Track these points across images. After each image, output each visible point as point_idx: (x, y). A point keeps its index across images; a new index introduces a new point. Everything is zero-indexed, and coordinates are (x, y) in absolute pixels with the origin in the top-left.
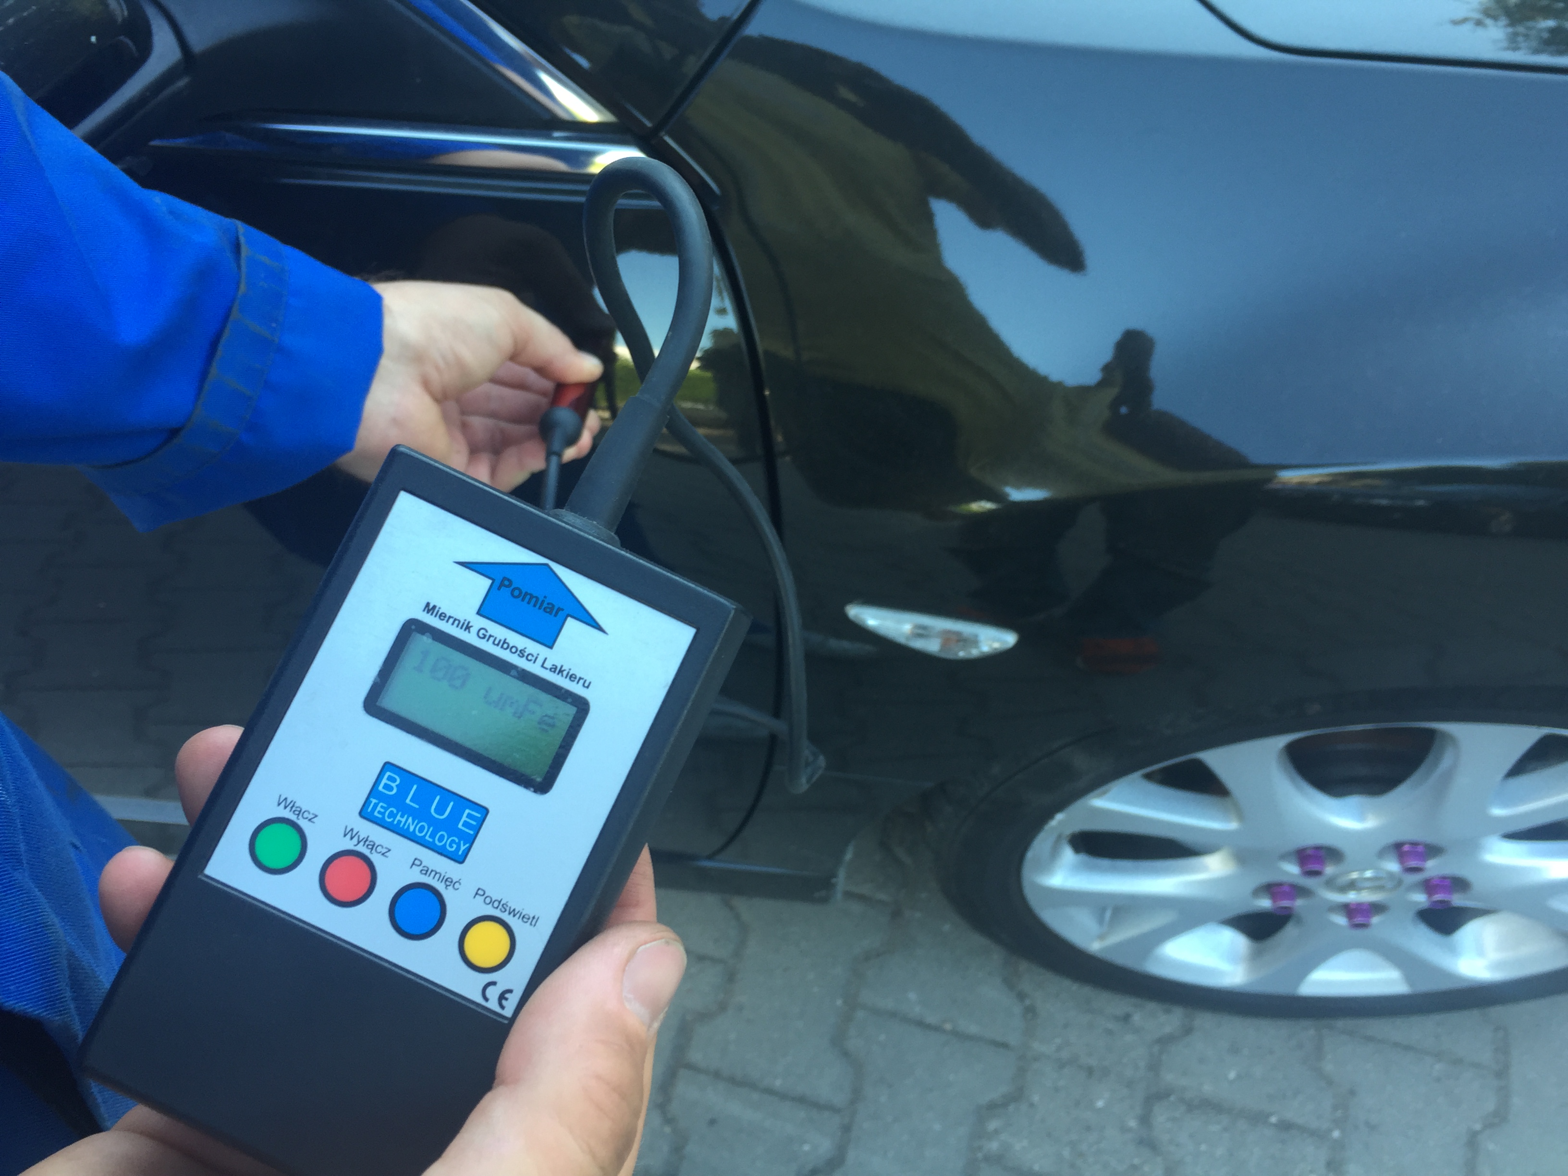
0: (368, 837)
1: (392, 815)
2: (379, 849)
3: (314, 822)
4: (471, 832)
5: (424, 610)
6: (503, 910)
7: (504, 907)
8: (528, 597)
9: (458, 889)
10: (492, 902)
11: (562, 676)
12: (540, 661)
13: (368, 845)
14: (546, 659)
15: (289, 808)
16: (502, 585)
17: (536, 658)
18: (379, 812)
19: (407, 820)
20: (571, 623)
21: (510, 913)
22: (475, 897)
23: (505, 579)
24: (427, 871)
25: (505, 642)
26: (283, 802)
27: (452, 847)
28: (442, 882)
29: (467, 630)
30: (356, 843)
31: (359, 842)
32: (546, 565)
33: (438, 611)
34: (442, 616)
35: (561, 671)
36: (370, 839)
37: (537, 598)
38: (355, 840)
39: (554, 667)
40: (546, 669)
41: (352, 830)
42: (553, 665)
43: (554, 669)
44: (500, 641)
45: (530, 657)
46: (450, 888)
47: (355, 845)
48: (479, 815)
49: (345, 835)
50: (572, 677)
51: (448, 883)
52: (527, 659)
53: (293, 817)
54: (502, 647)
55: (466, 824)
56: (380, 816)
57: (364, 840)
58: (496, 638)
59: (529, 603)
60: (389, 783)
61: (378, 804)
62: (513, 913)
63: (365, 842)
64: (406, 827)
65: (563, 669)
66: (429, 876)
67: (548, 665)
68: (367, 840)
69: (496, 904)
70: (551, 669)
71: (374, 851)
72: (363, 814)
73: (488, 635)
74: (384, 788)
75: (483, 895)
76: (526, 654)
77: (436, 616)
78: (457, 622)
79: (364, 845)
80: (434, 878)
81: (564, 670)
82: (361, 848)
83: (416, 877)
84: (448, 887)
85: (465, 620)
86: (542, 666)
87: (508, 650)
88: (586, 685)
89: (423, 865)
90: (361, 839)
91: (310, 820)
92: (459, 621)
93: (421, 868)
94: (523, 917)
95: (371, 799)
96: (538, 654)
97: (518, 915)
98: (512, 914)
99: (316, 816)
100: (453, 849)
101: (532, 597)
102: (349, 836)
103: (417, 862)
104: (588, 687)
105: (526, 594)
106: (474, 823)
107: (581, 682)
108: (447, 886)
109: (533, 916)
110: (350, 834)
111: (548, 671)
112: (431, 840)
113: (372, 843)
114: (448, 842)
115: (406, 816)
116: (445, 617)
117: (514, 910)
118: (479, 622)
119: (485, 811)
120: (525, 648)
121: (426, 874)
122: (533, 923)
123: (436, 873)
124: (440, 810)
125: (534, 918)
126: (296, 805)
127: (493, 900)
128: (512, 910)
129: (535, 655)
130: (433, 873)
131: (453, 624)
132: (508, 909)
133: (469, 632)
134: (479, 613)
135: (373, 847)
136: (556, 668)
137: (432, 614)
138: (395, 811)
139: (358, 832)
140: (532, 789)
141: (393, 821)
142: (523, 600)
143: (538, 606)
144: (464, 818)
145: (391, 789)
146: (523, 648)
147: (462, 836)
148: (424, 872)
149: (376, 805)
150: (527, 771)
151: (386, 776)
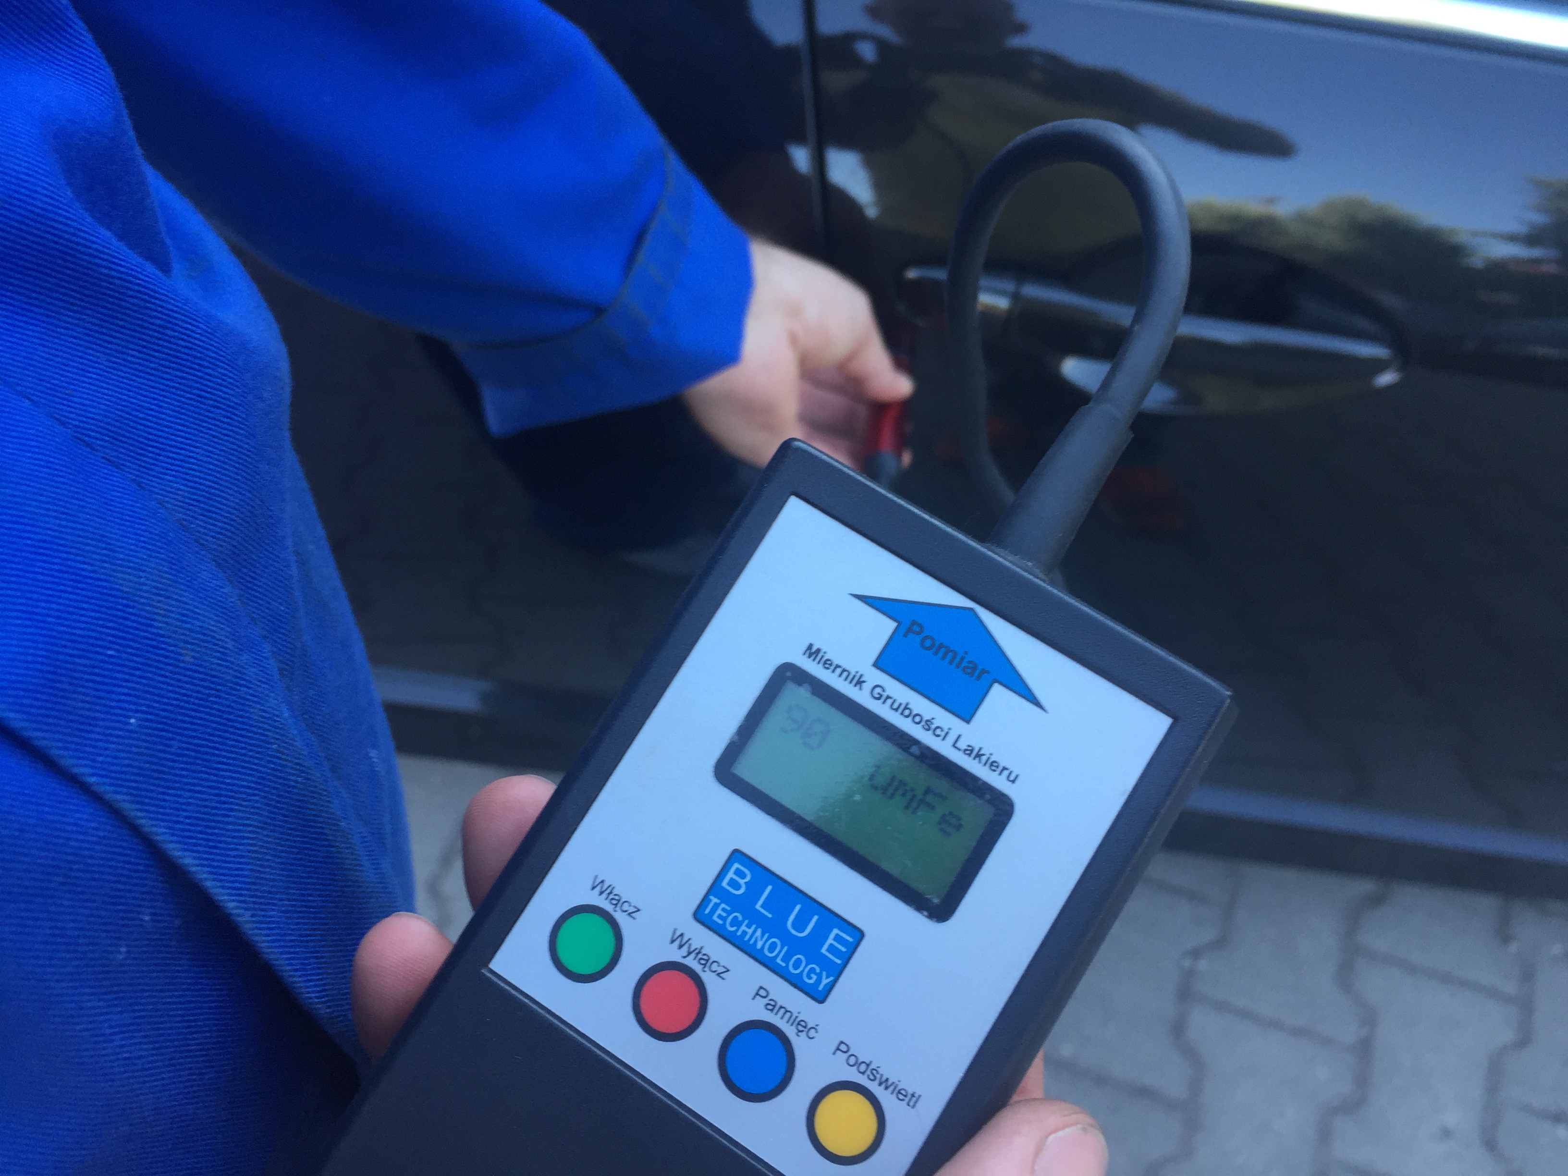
0: (702, 948)
1: (736, 923)
2: (715, 967)
3: (634, 918)
4: (839, 961)
5: (804, 654)
6: (872, 1077)
7: (873, 1074)
8: (943, 650)
9: (813, 1038)
10: (858, 1064)
12: (951, 739)
13: (701, 959)
14: (959, 736)
15: (604, 895)
16: (909, 630)
17: (947, 733)
18: (720, 916)
19: (754, 932)
20: (997, 689)
21: (880, 1084)
22: (834, 1053)
23: (914, 623)
24: (774, 1006)
25: (906, 707)
26: (598, 885)
27: (810, 978)
28: (792, 1024)
29: (858, 686)
30: (685, 954)
32: (971, 610)
33: (823, 657)
34: (827, 664)
35: (979, 756)
36: (704, 951)
37: (955, 654)
38: (685, 949)
39: (970, 748)
40: (959, 750)
41: (682, 935)
42: (969, 746)
43: (969, 751)
44: (900, 704)
45: (938, 732)
46: (803, 1035)
47: (684, 957)
48: (850, 939)
49: (673, 941)
50: (993, 765)
51: (801, 1028)
52: (934, 734)
53: (609, 908)
54: (902, 714)
55: (832, 949)
56: (720, 922)
57: (697, 951)
58: (895, 701)
59: (944, 658)
60: (737, 878)
61: (719, 904)
62: (885, 1083)
63: (698, 954)
64: (752, 942)
65: (981, 752)
66: (776, 1014)
67: (962, 744)
68: (700, 952)
69: (863, 1068)
70: (966, 750)
71: (706, 969)
72: (700, 916)
73: (885, 694)
74: (729, 884)
75: (847, 1052)
76: (933, 727)
77: (819, 663)
78: (845, 674)
79: (695, 959)
80: (782, 1018)
81: (983, 755)
82: (691, 962)
83: (758, 1012)
84: (800, 1034)
85: (857, 672)
86: (954, 746)
87: (910, 719)
88: (1012, 778)
89: (770, 997)
90: (692, 949)
91: (629, 914)
92: (849, 673)
93: (766, 1001)
94: (899, 1092)
95: (711, 897)
96: (950, 729)
97: (891, 1088)
98: (883, 1086)
99: (638, 910)
100: (811, 982)
101: (948, 651)
102: (677, 943)
103: (762, 993)
104: (1013, 781)
105: (941, 646)
106: (844, 949)
107: (1006, 773)
108: (799, 1031)
109: (912, 1093)
110: (679, 940)
111: (961, 753)
112: (784, 965)
113: (706, 958)
114: (805, 969)
115: (754, 926)
116: (831, 665)
117: (887, 1080)
118: (875, 677)
119: (859, 934)
120: (933, 718)
121: (772, 1010)
122: (912, 1104)
123: (787, 1011)
124: (800, 924)
125: (913, 1095)
126: (615, 892)
127: (859, 1062)
128: (884, 1078)
129: (946, 730)
130: (782, 1011)
131: (840, 675)
132: (878, 1076)
133: (861, 689)
134: (877, 665)
135: (706, 962)
136: (972, 751)
137: (814, 660)
138: (740, 918)
139: (689, 939)
140: (926, 913)
141: (737, 930)
142: (936, 653)
143: (955, 664)
144: (830, 941)
145: (737, 886)
146: (928, 718)
147: (825, 964)
148: (770, 1007)
149: (716, 906)
150: (919, 886)
151: (733, 869)
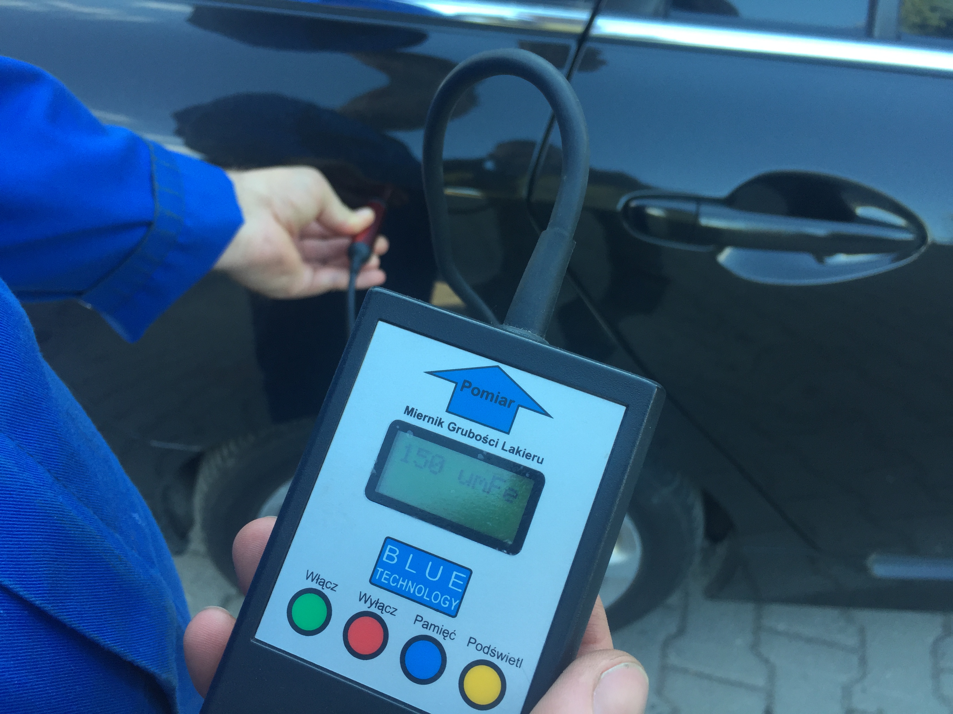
0: (378, 599)
1: (395, 581)
2: (388, 609)
3: (336, 591)
4: (460, 591)
5: (405, 413)
6: (492, 655)
7: (493, 652)
8: (486, 394)
9: (454, 639)
10: (482, 649)
11: (520, 455)
12: (500, 445)
13: (379, 606)
14: (505, 442)
15: (315, 581)
17: (497, 442)
18: (385, 579)
19: (408, 583)
20: (522, 411)
21: (498, 658)
22: (468, 645)
23: (465, 381)
24: (427, 625)
25: (470, 432)
26: (310, 576)
27: (446, 604)
28: (440, 634)
29: (440, 426)
30: (369, 606)
31: (371, 605)
32: (498, 367)
33: (416, 412)
34: (419, 416)
35: (518, 452)
36: (380, 602)
37: (493, 395)
38: (368, 603)
39: (512, 449)
40: (506, 451)
41: (365, 594)
42: (511, 447)
43: (512, 450)
44: (467, 431)
45: (492, 443)
46: (447, 638)
47: (369, 608)
48: (464, 576)
49: (360, 600)
50: (528, 456)
51: (445, 635)
52: (490, 444)
53: (319, 588)
54: (469, 436)
55: (454, 584)
56: (387, 582)
57: (376, 602)
58: (463, 430)
59: (486, 398)
60: (391, 554)
61: (384, 572)
62: (501, 656)
63: (376, 604)
64: (407, 590)
65: (519, 450)
66: (429, 629)
67: (507, 447)
68: (378, 602)
69: (486, 650)
70: (510, 450)
71: (384, 611)
72: (374, 581)
73: (457, 428)
74: (386, 559)
75: (475, 643)
76: (488, 440)
77: (414, 417)
78: (431, 420)
79: (375, 607)
80: (433, 631)
81: (521, 451)
82: (374, 609)
83: (419, 630)
84: (445, 638)
85: (438, 418)
86: (503, 449)
87: (474, 438)
88: (540, 461)
89: (423, 621)
90: (372, 603)
91: (332, 589)
92: (433, 419)
93: (422, 623)
94: (510, 660)
95: (378, 569)
96: (498, 440)
97: (505, 658)
98: (500, 658)
99: (337, 585)
100: (447, 606)
101: (488, 393)
102: (363, 600)
103: (419, 618)
104: (541, 463)
105: (484, 392)
106: (461, 583)
107: (536, 459)
108: (445, 636)
109: (518, 659)
110: (364, 598)
111: (507, 453)
112: (428, 599)
113: (382, 605)
114: (441, 600)
115: (406, 580)
116: (421, 416)
117: (502, 654)
118: (448, 418)
119: (469, 572)
120: (487, 435)
121: (427, 628)
122: (518, 665)
123: (435, 626)
124: (433, 574)
126: (320, 578)
127: (483, 647)
128: (499, 655)
130: (433, 627)
131: (428, 422)
132: (496, 654)
133: (442, 427)
134: (447, 411)
135: (382, 608)
136: (514, 450)
137: (411, 416)
138: (398, 578)
139: (370, 596)
140: (505, 551)
141: (397, 585)
142: (481, 397)
143: (494, 401)
144: (453, 579)
145: (392, 559)
146: (485, 436)
147: (452, 594)
148: (425, 626)
149: (382, 573)
150: (500, 536)
151: (388, 549)
